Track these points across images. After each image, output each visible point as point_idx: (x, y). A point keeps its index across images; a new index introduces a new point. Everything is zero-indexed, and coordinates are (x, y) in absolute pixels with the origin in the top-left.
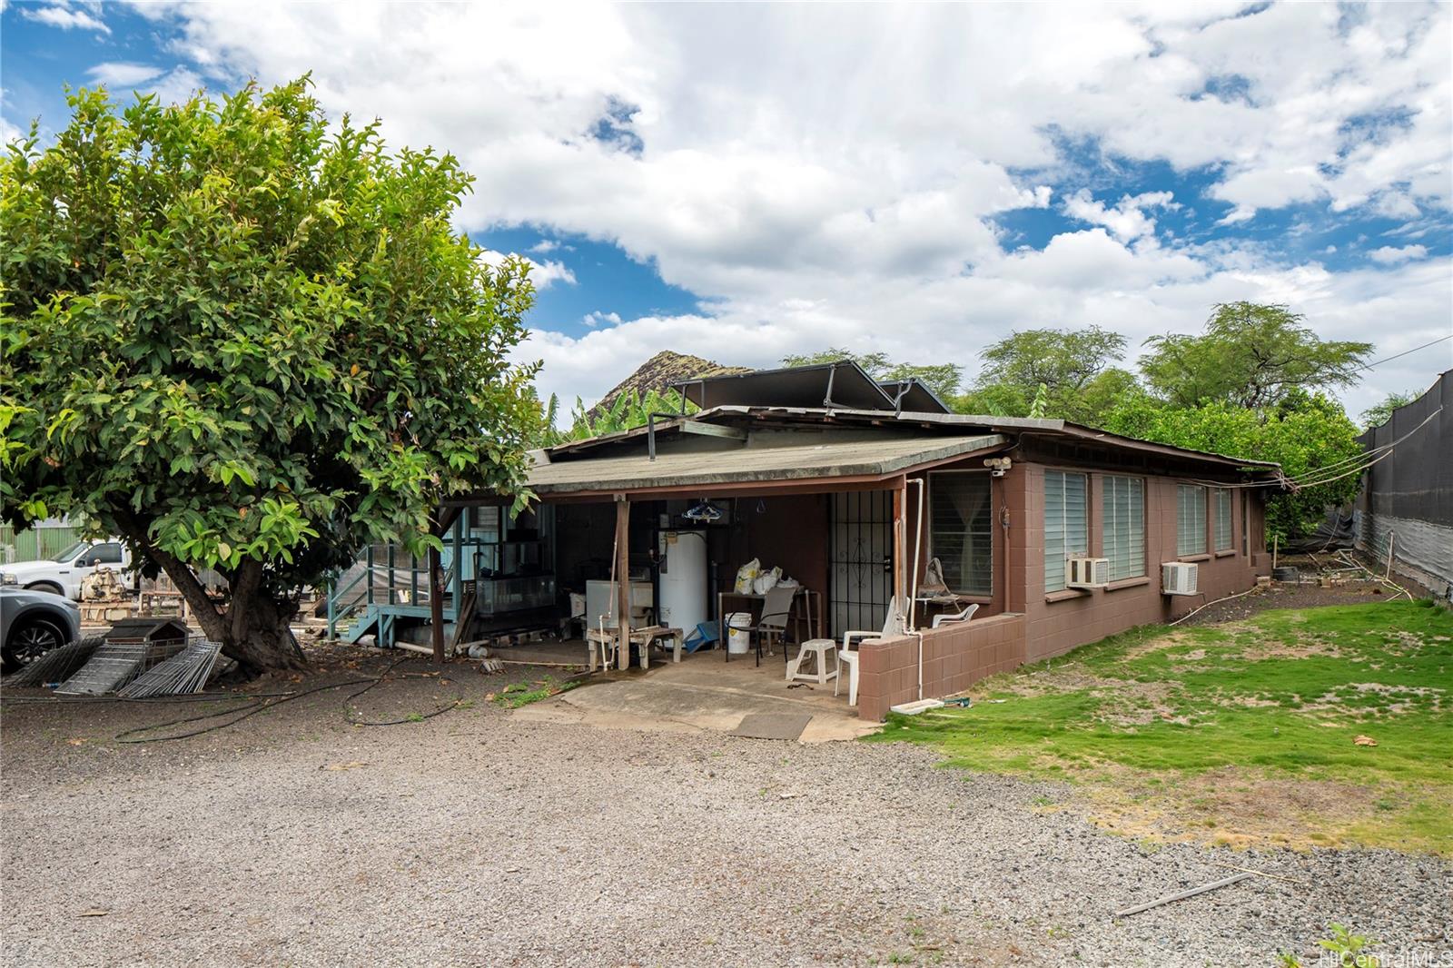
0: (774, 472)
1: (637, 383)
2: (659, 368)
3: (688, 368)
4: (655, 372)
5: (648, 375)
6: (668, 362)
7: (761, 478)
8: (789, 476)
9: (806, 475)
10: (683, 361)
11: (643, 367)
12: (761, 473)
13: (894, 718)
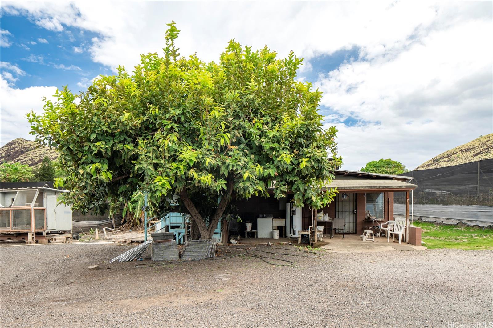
0: (386, 186)
1: (6, 150)
2: (17, 144)
3: (31, 145)
4: (16, 146)
5: (12, 147)
6: (21, 142)
7: (381, 188)
8: (390, 187)
9: (396, 188)
10: (29, 143)
11: (9, 143)
12: (381, 187)
13: (422, 245)
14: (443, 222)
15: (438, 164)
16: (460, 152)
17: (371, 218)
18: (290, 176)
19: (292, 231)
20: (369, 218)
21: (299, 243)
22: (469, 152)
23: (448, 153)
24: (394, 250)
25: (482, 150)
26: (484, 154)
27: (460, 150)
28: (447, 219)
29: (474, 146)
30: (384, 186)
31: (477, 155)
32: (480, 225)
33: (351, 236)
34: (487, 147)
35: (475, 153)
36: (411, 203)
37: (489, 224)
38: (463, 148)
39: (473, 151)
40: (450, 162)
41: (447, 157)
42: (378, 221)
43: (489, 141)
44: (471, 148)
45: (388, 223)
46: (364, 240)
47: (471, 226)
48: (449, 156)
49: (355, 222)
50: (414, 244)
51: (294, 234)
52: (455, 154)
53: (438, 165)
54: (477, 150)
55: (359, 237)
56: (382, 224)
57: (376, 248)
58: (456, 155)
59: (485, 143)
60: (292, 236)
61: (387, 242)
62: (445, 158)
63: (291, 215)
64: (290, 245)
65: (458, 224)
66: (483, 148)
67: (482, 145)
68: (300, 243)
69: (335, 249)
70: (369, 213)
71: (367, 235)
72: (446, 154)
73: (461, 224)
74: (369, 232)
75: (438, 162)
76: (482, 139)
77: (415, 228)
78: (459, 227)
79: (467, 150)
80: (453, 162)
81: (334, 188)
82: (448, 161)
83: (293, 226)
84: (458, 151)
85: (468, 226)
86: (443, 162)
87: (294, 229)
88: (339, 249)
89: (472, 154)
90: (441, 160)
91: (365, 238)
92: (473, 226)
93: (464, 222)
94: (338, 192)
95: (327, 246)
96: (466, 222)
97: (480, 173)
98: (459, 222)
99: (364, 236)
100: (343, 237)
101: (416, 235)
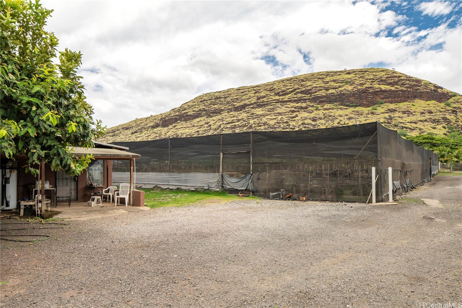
7: (112, 156)
8: (120, 156)
13: (145, 206)
14: (141, 186)
15: (105, 137)
16: (121, 130)
17: (94, 185)
18: (47, 140)
19: (5, 203)
20: (91, 185)
21: (21, 216)
22: (128, 130)
23: (113, 129)
24: (127, 212)
25: (137, 130)
26: (139, 133)
27: (122, 128)
28: (145, 184)
29: (132, 126)
30: (115, 155)
31: (134, 133)
32: (171, 188)
33: (74, 203)
34: (140, 128)
35: (133, 132)
36: (134, 171)
37: (177, 187)
38: (124, 126)
39: (131, 130)
40: (114, 137)
41: (112, 133)
42: (99, 187)
43: (142, 123)
44: (129, 127)
45: (109, 189)
46: (92, 206)
47: (164, 189)
48: (113, 131)
49: (76, 189)
50: (139, 205)
51: (8, 205)
52: (118, 130)
53: (105, 139)
54: (134, 130)
55: (86, 203)
56: (104, 190)
57: (110, 212)
58: (118, 132)
59: (139, 125)
60: (5, 209)
61: (115, 206)
62: (110, 133)
63: (4, 184)
64: (8, 218)
65: (154, 187)
66: (138, 128)
67: (138, 125)
68: (23, 215)
69: (72, 217)
70: (90, 180)
71: (96, 200)
72: (111, 129)
73: (156, 187)
74: (96, 198)
75: (105, 136)
76: (137, 121)
77: (140, 192)
78: (155, 190)
79: (127, 129)
80: (116, 137)
81: (90, 154)
82: (113, 136)
83: (7, 197)
84: (120, 128)
85: (162, 189)
86: (109, 137)
87: (8, 200)
88: (76, 216)
89: (131, 132)
90: (107, 135)
91: (93, 204)
92: (166, 189)
93: (158, 186)
94: (94, 159)
95: (60, 215)
96: (160, 186)
97: (170, 148)
98: (155, 186)
99: (93, 202)
100: (69, 205)
101: (141, 197)
